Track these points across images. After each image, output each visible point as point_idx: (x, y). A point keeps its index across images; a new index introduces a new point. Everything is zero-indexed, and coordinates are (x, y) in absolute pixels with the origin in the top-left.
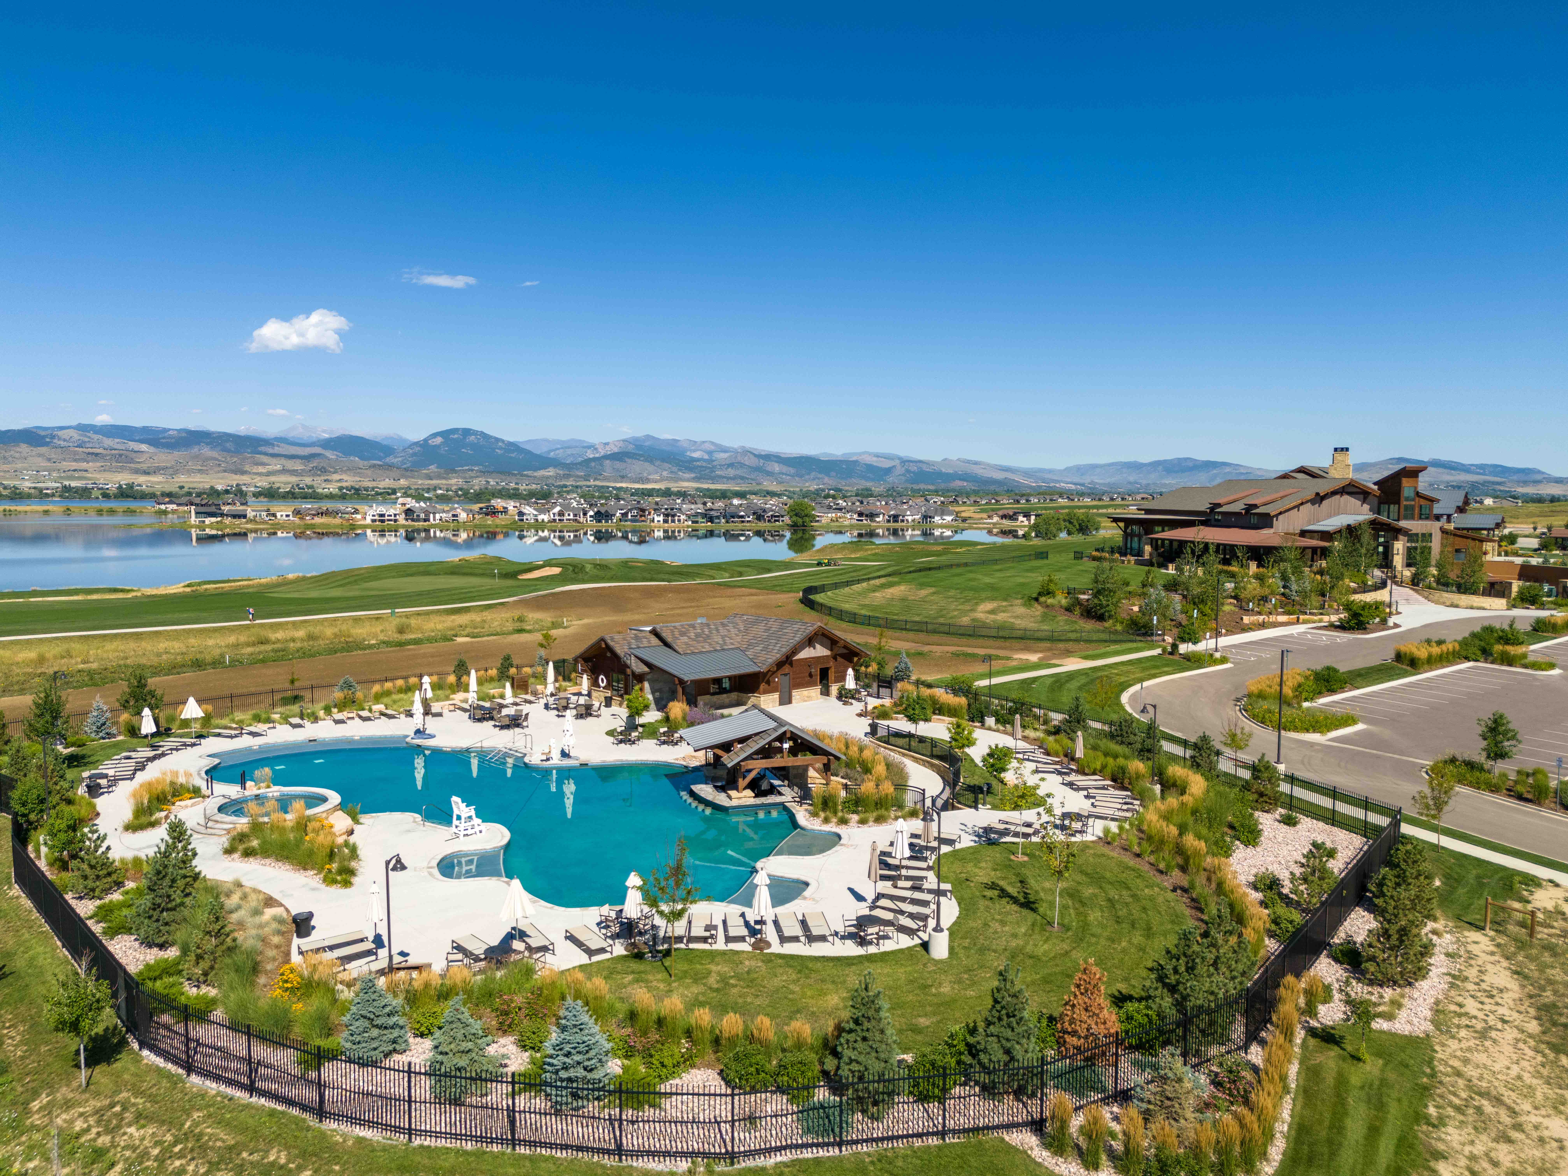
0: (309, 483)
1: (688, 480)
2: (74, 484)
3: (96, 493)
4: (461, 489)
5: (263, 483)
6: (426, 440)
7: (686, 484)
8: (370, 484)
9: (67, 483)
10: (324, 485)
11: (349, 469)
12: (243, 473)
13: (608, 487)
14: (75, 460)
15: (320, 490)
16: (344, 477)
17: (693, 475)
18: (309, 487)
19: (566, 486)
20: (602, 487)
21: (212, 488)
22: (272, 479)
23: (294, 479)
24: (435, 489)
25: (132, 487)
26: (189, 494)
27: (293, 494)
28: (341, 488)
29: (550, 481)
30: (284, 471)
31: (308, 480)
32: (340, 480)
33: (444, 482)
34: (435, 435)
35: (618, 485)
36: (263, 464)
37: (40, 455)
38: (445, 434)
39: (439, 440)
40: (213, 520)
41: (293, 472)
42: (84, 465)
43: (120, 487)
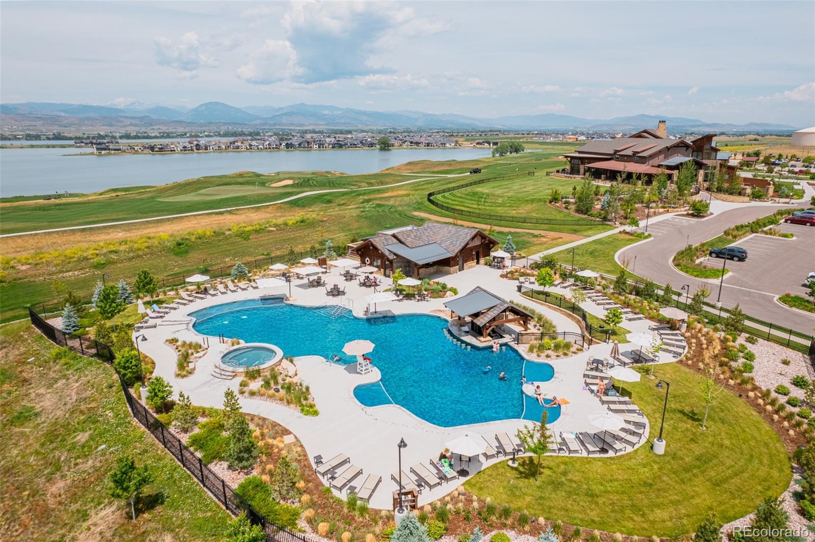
0: (145, 131)
1: (322, 125)
2: (31, 133)
3: (43, 137)
4: (216, 132)
5: (123, 131)
6: (197, 108)
7: (321, 127)
8: (174, 130)
9: (27, 132)
10: (151, 131)
11: (163, 123)
12: (112, 126)
13: (285, 129)
14: (29, 121)
15: (150, 134)
16: (160, 127)
17: (325, 122)
18: (145, 133)
19: (265, 129)
20: (283, 129)
21: (99, 134)
22: (127, 129)
23: (137, 129)
24: (204, 132)
25: (60, 134)
26: (88, 138)
27: (138, 136)
28: (160, 133)
29: (257, 127)
30: (131, 125)
31: (143, 130)
32: (159, 129)
33: (208, 128)
34: (201, 106)
35: (290, 128)
36: (121, 122)
37: (11, 118)
38: (206, 105)
39: (204, 108)
40: (106, 152)
41: (135, 125)
42: (34, 123)
43: (54, 134)
